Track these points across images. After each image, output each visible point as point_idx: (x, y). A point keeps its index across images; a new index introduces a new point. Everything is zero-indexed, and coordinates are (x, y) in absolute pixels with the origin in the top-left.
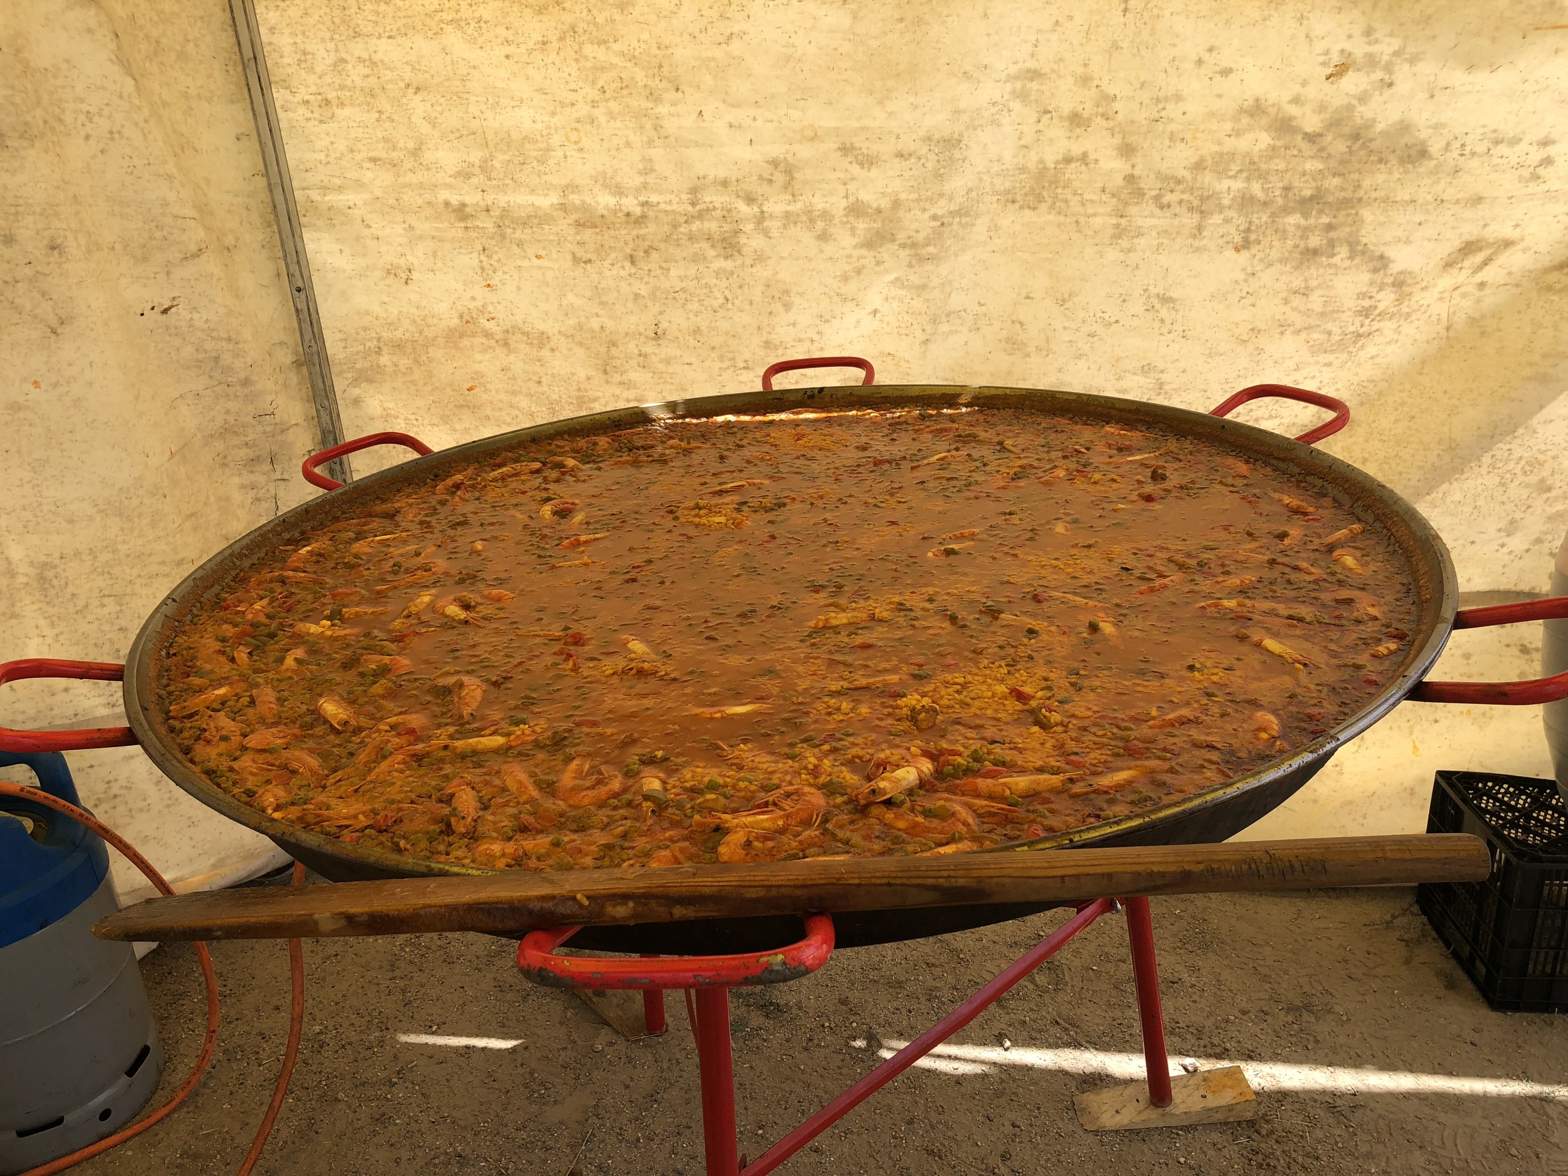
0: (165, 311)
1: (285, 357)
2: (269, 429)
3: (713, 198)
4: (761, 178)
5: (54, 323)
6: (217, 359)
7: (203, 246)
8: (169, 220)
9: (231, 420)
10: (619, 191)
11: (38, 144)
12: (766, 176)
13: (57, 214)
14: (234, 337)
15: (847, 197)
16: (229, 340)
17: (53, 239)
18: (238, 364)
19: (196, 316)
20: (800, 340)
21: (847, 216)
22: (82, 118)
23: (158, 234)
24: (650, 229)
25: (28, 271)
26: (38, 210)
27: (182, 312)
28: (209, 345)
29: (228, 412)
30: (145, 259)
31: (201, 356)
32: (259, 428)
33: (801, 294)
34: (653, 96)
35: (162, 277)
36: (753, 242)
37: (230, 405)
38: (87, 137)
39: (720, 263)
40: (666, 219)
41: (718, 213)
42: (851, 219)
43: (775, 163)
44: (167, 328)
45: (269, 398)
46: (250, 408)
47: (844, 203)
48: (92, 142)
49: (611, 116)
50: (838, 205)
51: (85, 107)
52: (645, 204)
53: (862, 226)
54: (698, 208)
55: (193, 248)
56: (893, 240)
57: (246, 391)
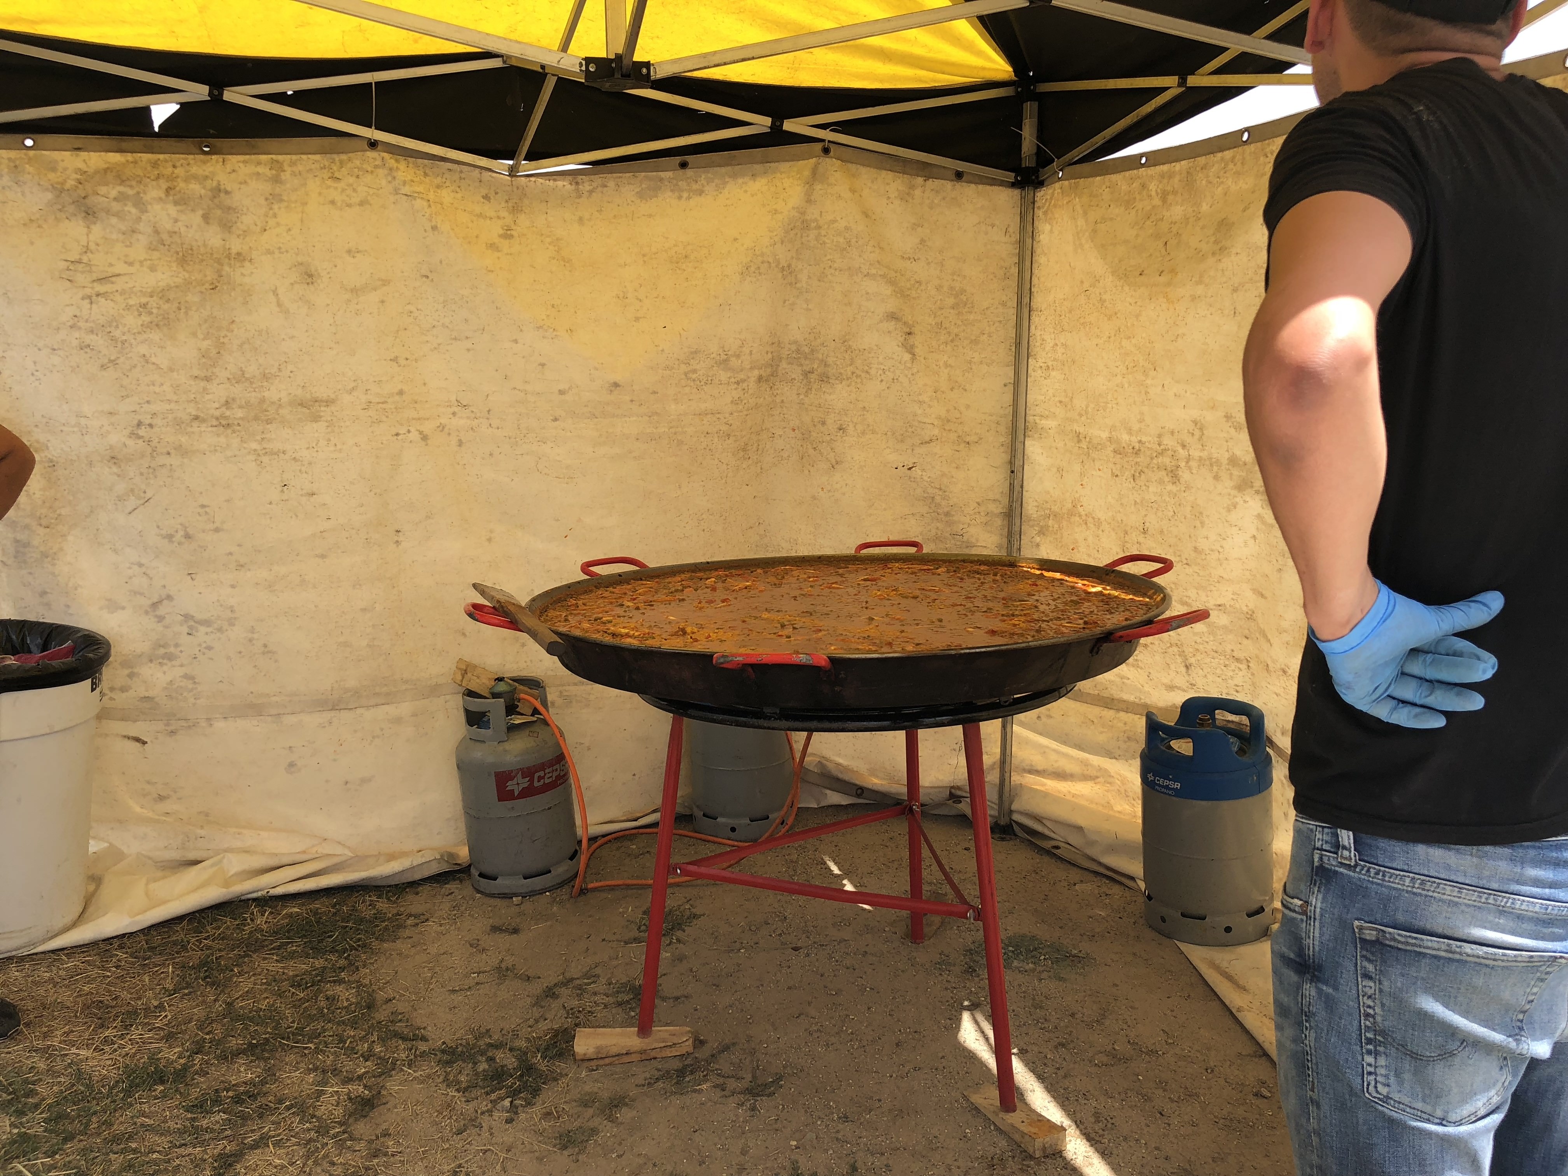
0: (910, 469)
1: (997, 509)
2: (958, 543)
3: (1168, 441)
4: (1189, 432)
5: (834, 463)
6: (933, 498)
7: (935, 438)
8: (916, 424)
9: (939, 533)
10: (1130, 432)
11: (844, 383)
12: (1191, 431)
13: (846, 415)
14: (943, 488)
15: (1228, 451)
16: (940, 489)
17: (841, 425)
18: (944, 503)
19: (924, 473)
20: (1212, 550)
21: (1228, 464)
22: (880, 372)
23: (910, 430)
24: (1141, 459)
25: (828, 438)
26: (837, 412)
27: (917, 472)
28: (930, 490)
29: (937, 528)
30: (902, 441)
31: (925, 495)
32: (953, 542)
33: (1208, 516)
34: (1145, 373)
35: (909, 451)
36: (1185, 475)
37: (938, 524)
38: (882, 381)
39: (1170, 487)
40: (1148, 453)
41: (1170, 453)
42: (1230, 467)
43: (1195, 423)
44: (910, 478)
45: (961, 526)
46: (949, 529)
47: (1227, 455)
48: (884, 383)
49: (1130, 384)
50: (1224, 457)
51: (882, 367)
52: (1140, 442)
53: (1236, 472)
54: (1162, 447)
55: (927, 439)
56: (1252, 487)
57: (947, 519)
